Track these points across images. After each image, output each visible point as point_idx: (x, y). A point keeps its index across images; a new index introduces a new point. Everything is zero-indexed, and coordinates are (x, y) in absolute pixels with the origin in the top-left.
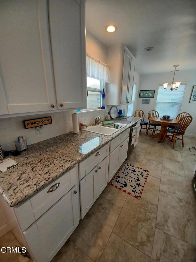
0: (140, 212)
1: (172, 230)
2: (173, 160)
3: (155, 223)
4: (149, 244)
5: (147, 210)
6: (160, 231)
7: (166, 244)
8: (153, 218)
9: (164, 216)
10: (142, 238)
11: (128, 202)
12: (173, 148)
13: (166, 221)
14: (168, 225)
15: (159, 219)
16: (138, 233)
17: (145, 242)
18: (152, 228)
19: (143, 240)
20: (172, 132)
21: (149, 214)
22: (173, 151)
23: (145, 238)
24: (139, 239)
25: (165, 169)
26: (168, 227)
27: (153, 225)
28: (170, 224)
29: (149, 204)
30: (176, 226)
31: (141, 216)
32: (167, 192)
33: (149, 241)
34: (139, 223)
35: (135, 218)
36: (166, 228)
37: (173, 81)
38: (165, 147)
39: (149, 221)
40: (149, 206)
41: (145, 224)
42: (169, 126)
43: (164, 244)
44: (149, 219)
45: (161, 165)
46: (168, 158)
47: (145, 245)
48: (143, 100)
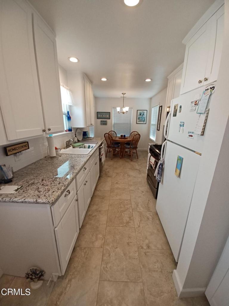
0: (121, 208)
1: (141, 208)
2: (133, 169)
3: (131, 209)
4: (131, 221)
5: (125, 205)
6: (136, 212)
7: (141, 217)
8: (130, 207)
9: (135, 204)
10: (126, 220)
11: (111, 205)
12: (132, 161)
13: (138, 206)
14: (139, 207)
15: (133, 206)
16: (123, 219)
17: (129, 221)
18: (131, 212)
19: (127, 221)
20: (129, 148)
21: (127, 206)
22: (132, 163)
23: (128, 219)
24: (125, 221)
25: (130, 176)
26: (139, 208)
27: (131, 211)
28: (140, 206)
29: (125, 201)
30: (143, 206)
31: (122, 209)
32: (135, 190)
33: (130, 220)
34: (123, 214)
35: (118, 212)
36: (138, 209)
37: (123, 106)
38: (126, 161)
39: (128, 210)
40: (126, 202)
41: (125, 213)
42: (126, 144)
43: (140, 217)
44: (128, 209)
45: (127, 175)
46: (130, 169)
47: (129, 223)
48: (101, 121)
